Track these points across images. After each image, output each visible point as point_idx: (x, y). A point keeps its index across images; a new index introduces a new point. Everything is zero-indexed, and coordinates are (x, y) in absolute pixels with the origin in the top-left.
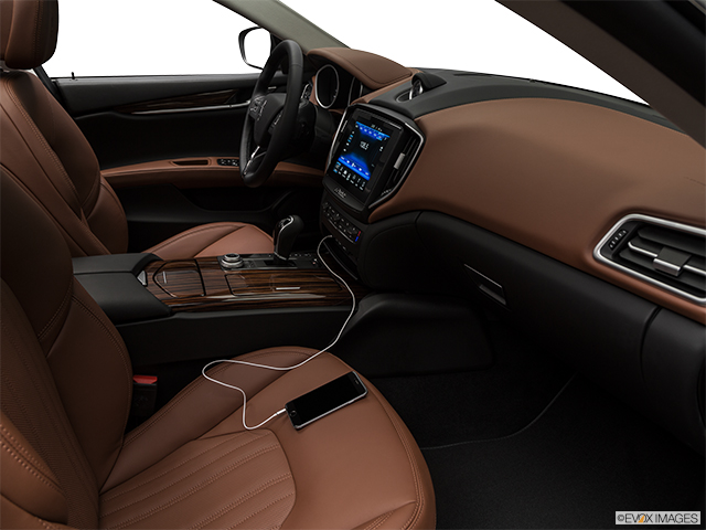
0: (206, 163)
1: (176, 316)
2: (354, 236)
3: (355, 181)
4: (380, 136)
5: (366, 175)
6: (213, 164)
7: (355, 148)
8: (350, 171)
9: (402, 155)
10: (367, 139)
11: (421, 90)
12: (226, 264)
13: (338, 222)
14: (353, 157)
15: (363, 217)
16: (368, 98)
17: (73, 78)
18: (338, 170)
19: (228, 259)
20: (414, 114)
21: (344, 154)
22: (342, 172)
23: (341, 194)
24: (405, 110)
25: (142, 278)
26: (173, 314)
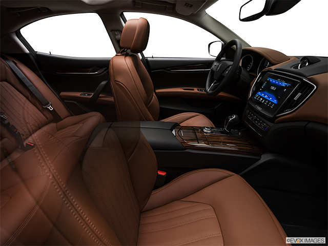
0: (193, 90)
1: (187, 151)
2: (265, 127)
3: (268, 104)
4: (284, 84)
5: (275, 101)
6: (196, 90)
7: (267, 89)
8: (264, 98)
9: (299, 94)
10: (274, 85)
11: (307, 64)
12: (205, 131)
13: (255, 120)
14: (266, 93)
15: (272, 120)
16: (273, 68)
17: (153, 57)
18: (257, 98)
19: (206, 129)
20: (307, 74)
21: (260, 91)
22: (259, 99)
23: (259, 109)
24: (300, 73)
25: (174, 132)
26: (185, 149)
